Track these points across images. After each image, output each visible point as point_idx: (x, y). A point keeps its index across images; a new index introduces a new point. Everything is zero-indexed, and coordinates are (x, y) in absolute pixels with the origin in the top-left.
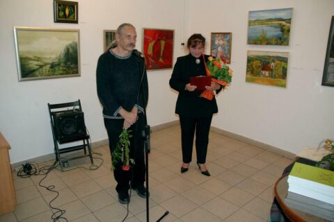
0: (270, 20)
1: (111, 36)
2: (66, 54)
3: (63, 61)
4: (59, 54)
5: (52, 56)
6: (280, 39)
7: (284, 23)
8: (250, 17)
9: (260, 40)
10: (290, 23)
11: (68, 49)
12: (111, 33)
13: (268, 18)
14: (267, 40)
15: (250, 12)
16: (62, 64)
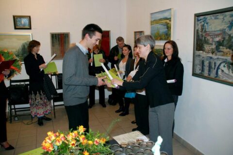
0: (161, 19)
1: (56, 36)
2: (23, 49)
3: (21, 53)
4: (18, 48)
5: (13, 50)
6: (167, 34)
7: (168, 21)
8: (151, 18)
9: (157, 37)
10: (170, 21)
11: (24, 46)
12: (56, 34)
13: (160, 18)
14: (160, 36)
15: (152, 14)
16: (20, 55)
